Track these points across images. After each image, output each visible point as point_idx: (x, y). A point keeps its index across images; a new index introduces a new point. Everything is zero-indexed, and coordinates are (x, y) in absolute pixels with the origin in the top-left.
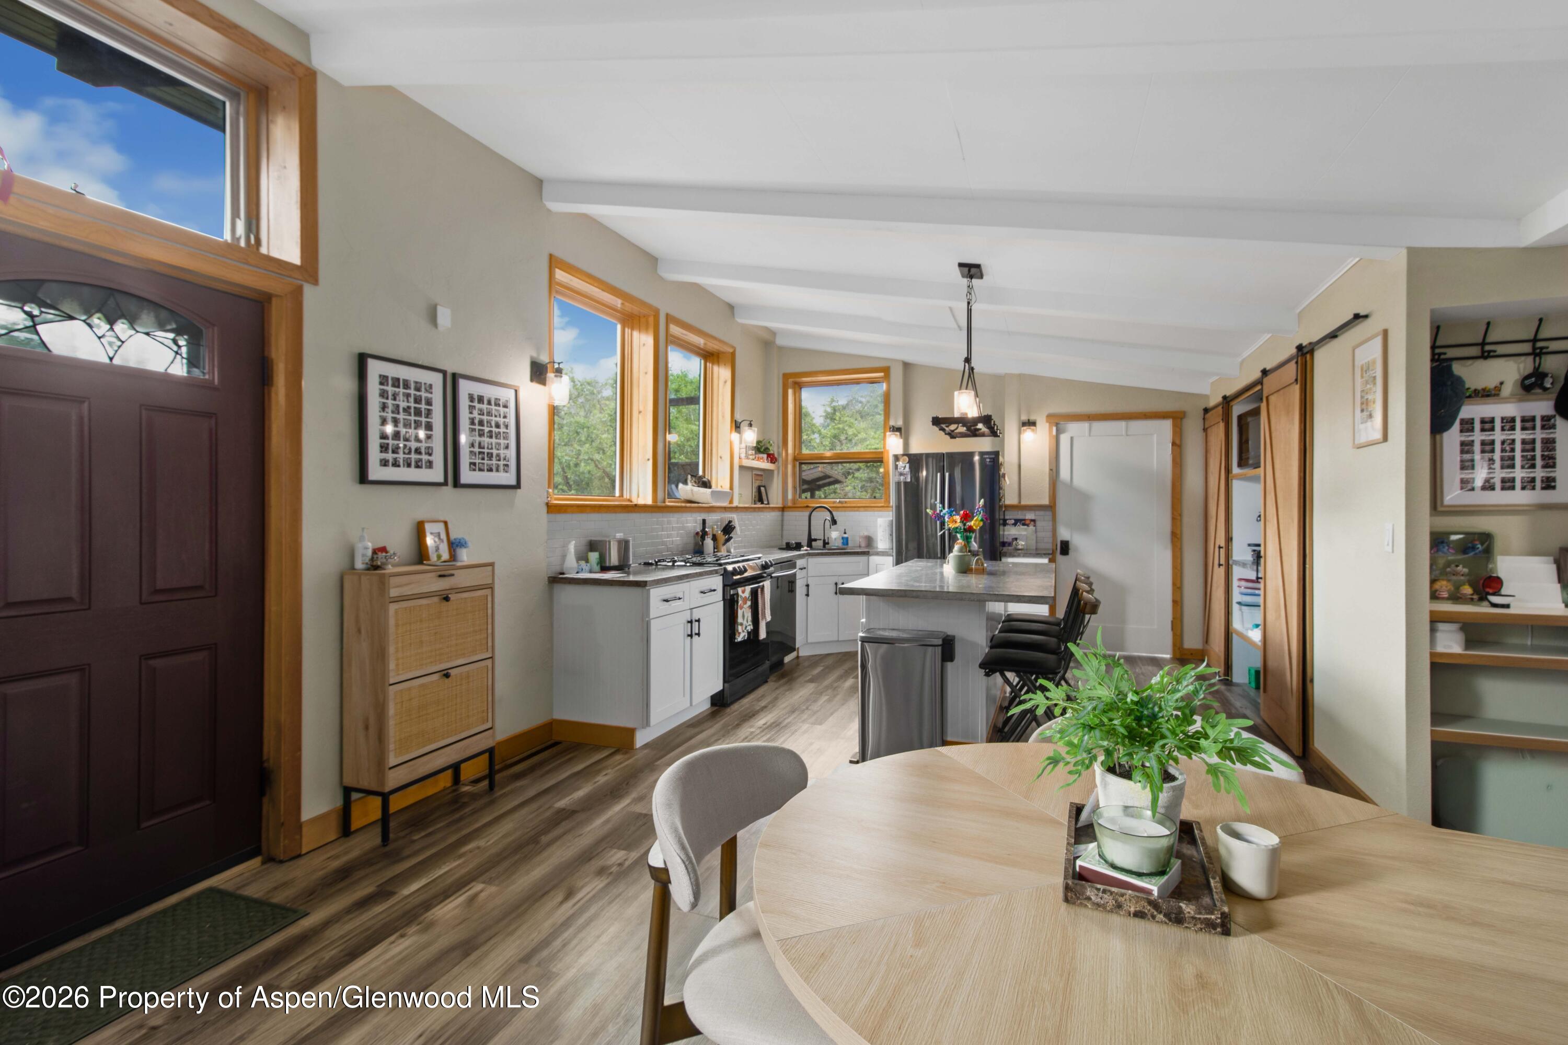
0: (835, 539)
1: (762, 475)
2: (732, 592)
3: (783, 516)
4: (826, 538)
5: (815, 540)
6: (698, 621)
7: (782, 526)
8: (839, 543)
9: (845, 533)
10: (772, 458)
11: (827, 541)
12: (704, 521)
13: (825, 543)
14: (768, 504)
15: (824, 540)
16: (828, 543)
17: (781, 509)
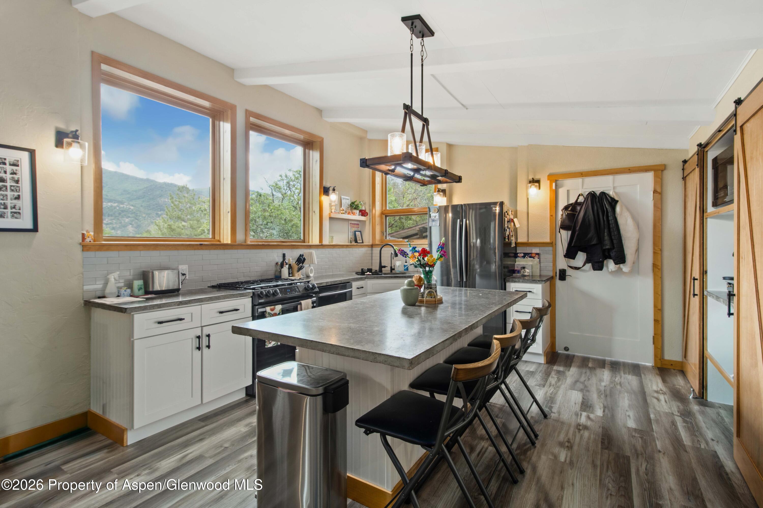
0: (399, 266)
1: (358, 224)
2: (260, 310)
3: (372, 250)
4: (393, 266)
5: (385, 267)
6: (208, 336)
7: (372, 257)
8: (402, 269)
9: (406, 262)
10: (363, 213)
11: (393, 268)
12: (284, 255)
13: (392, 269)
14: (363, 243)
15: (391, 267)
16: (394, 269)
17: (370, 246)
